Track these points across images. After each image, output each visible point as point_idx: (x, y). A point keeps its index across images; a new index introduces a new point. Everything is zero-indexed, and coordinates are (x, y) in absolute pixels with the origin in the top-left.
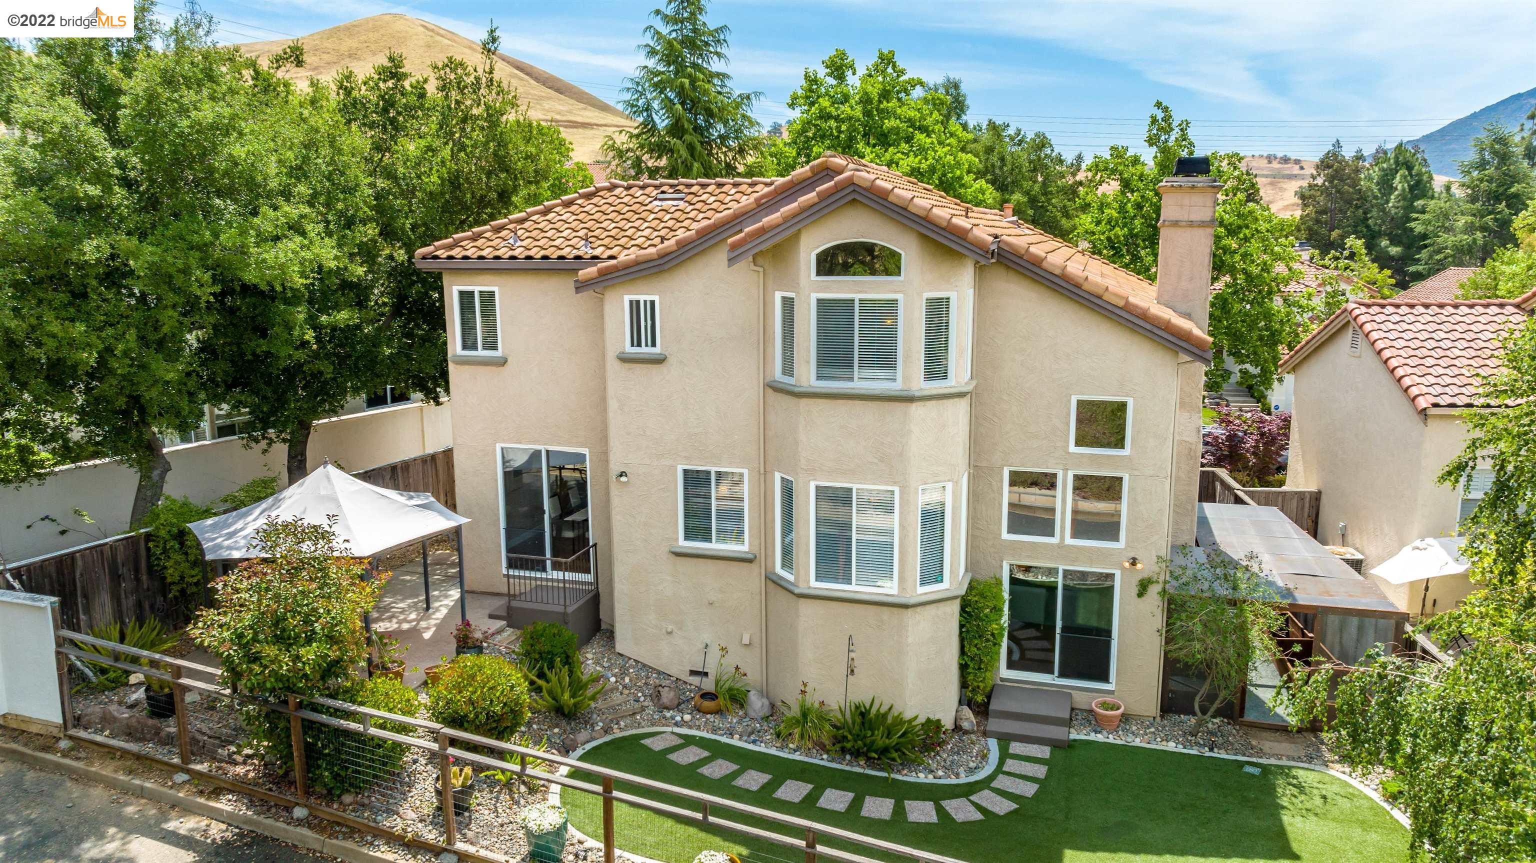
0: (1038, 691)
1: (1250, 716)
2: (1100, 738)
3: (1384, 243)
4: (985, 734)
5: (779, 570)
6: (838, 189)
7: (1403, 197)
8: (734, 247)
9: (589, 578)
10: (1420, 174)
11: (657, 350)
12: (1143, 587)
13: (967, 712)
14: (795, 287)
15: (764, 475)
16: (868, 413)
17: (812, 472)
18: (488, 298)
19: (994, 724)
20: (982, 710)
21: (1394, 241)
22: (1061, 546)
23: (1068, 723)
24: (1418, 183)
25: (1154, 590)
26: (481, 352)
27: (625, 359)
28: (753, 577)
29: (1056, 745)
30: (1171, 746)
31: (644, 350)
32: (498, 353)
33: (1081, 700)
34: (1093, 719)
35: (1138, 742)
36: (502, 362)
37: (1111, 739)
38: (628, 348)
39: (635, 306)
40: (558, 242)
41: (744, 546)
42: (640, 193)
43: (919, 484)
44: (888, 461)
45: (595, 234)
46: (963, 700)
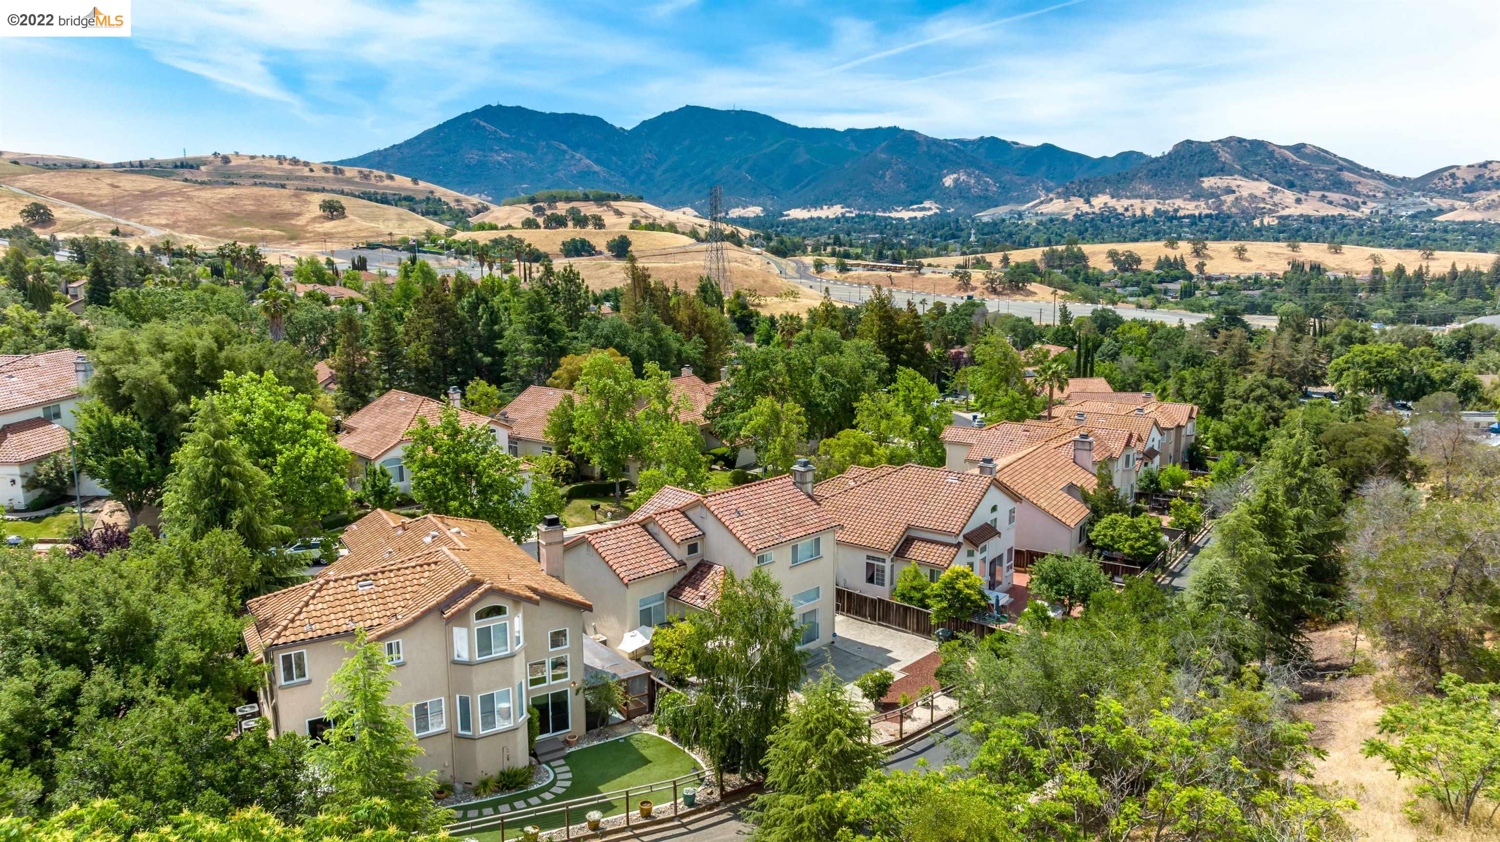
0: (549, 740)
1: (610, 722)
2: (573, 749)
3: (480, 355)
4: (542, 764)
5: (461, 731)
7: (485, 324)
8: (447, 619)
11: (402, 660)
12: (577, 691)
13: (534, 759)
14: (470, 626)
15: (450, 698)
16: (498, 665)
17: (477, 692)
18: (300, 657)
19: (543, 759)
20: (537, 756)
22: (550, 686)
23: (563, 749)
25: (580, 691)
26: (296, 680)
28: (448, 739)
29: (567, 757)
30: (595, 743)
31: (396, 661)
32: (307, 678)
33: (562, 738)
34: (567, 743)
35: (585, 746)
36: (309, 682)
37: (577, 749)
39: (390, 646)
40: (335, 623)
41: (443, 727)
42: (345, 583)
43: (517, 683)
44: (507, 680)
45: (348, 613)
46: (531, 755)
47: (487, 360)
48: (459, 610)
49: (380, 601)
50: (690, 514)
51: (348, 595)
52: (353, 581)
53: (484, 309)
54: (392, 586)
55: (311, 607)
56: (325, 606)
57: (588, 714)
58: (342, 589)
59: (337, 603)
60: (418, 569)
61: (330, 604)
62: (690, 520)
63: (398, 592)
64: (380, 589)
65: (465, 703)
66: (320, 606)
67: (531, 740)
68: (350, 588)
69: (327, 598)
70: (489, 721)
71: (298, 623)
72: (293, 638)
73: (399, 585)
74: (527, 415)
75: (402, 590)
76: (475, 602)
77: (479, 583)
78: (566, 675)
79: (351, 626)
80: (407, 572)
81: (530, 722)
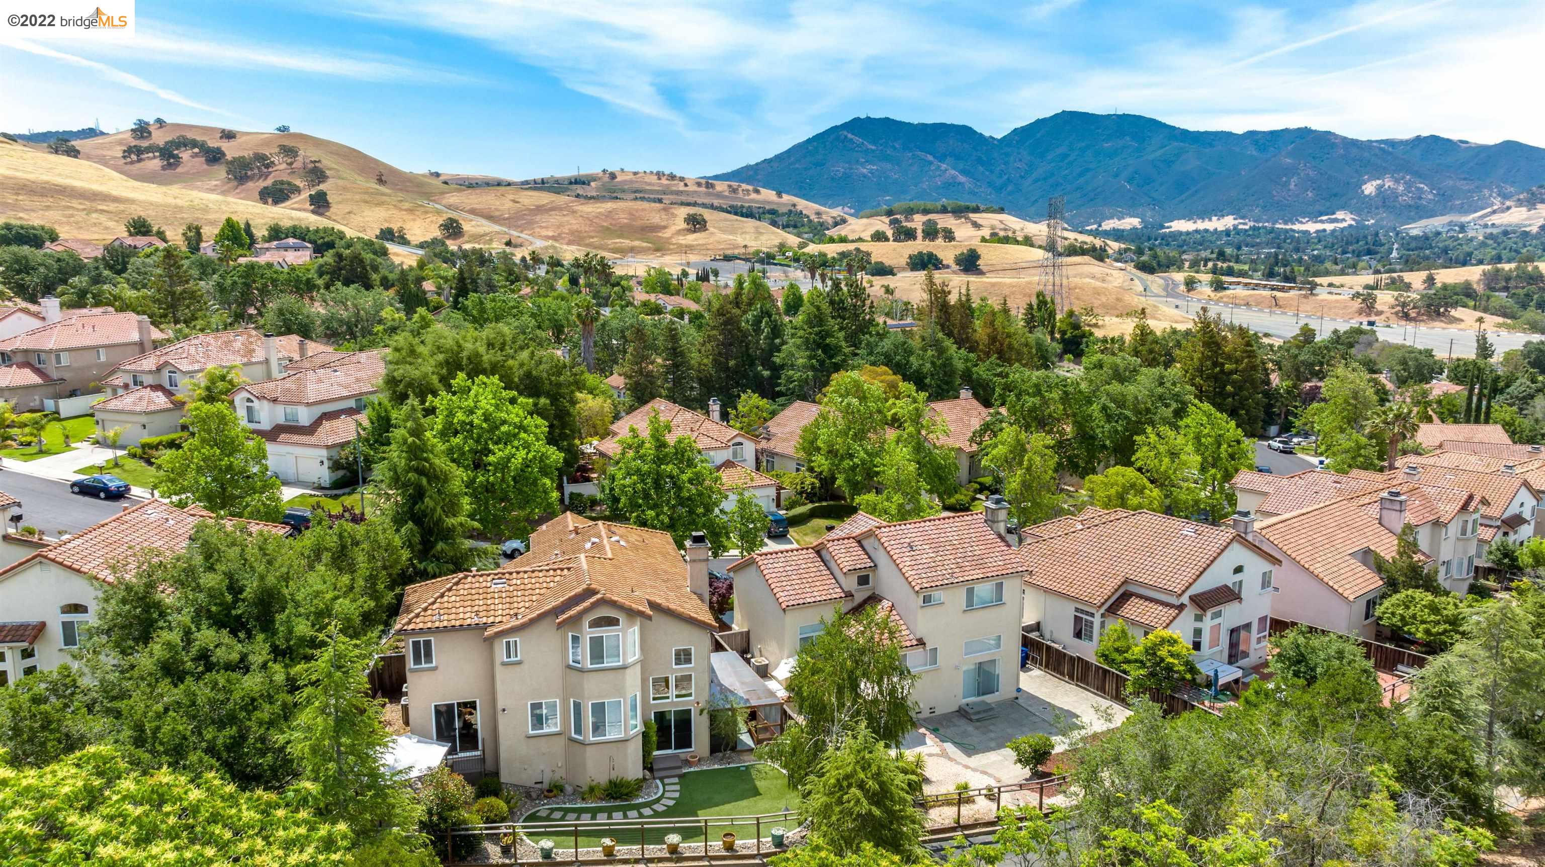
0: (667, 757)
1: (739, 748)
2: (692, 769)
3: (760, 368)
4: (654, 778)
5: (573, 735)
6: (598, 600)
7: (766, 338)
8: (559, 624)
9: (478, 753)
10: (776, 321)
11: (519, 658)
12: (702, 711)
13: (647, 772)
14: (581, 633)
15: (565, 701)
16: (610, 675)
17: (589, 699)
18: (428, 644)
19: (657, 774)
20: (651, 770)
21: (764, 369)
22: (673, 703)
23: (680, 767)
24: (776, 326)
25: (705, 712)
26: (424, 665)
27: (504, 664)
28: (561, 742)
29: (681, 777)
30: (716, 767)
31: (513, 659)
32: (434, 664)
33: (683, 756)
34: (687, 763)
35: (705, 768)
36: (435, 669)
37: (696, 769)
38: (505, 660)
39: (508, 643)
40: (461, 616)
41: (557, 729)
42: (481, 579)
43: (629, 696)
44: (620, 690)
45: (476, 608)
46: (644, 768)
47: (766, 373)
48: (570, 617)
49: (508, 600)
50: (865, 543)
51: (481, 591)
52: (489, 579)
53: (767, 323)
54: (522, 587)
55: (446, 599)
56: (458, 599)
57: (713, 737)
58: (477, 585)
59: (469, 597)
60: (551, 572)
61: (462, 598)
62: (864, 549)
63: (527, 593)
64: (511, 589)
65: (577, 706)
66: (453, 598)
67: (646, 753)
68: (484, 584)
69: (462, 592)
70: (598, 728)
71: (429, 612)
72: (421, 626)
73: (530, 586)
74: (787, 430)
75: (530, 592)
76: (586, 611)
77: (594, 592)
78: (690, 695)
79: (476, 620)
80: (541, 574)
81: (645, 735)
